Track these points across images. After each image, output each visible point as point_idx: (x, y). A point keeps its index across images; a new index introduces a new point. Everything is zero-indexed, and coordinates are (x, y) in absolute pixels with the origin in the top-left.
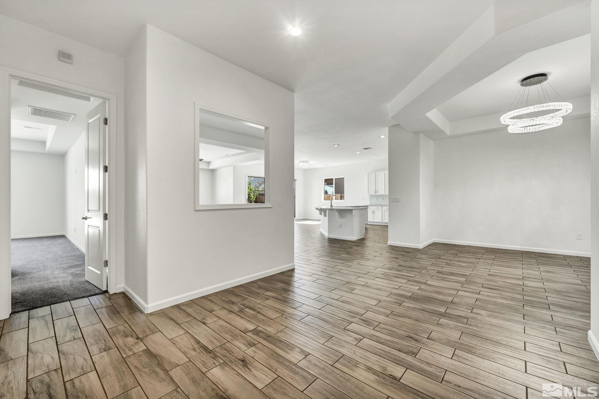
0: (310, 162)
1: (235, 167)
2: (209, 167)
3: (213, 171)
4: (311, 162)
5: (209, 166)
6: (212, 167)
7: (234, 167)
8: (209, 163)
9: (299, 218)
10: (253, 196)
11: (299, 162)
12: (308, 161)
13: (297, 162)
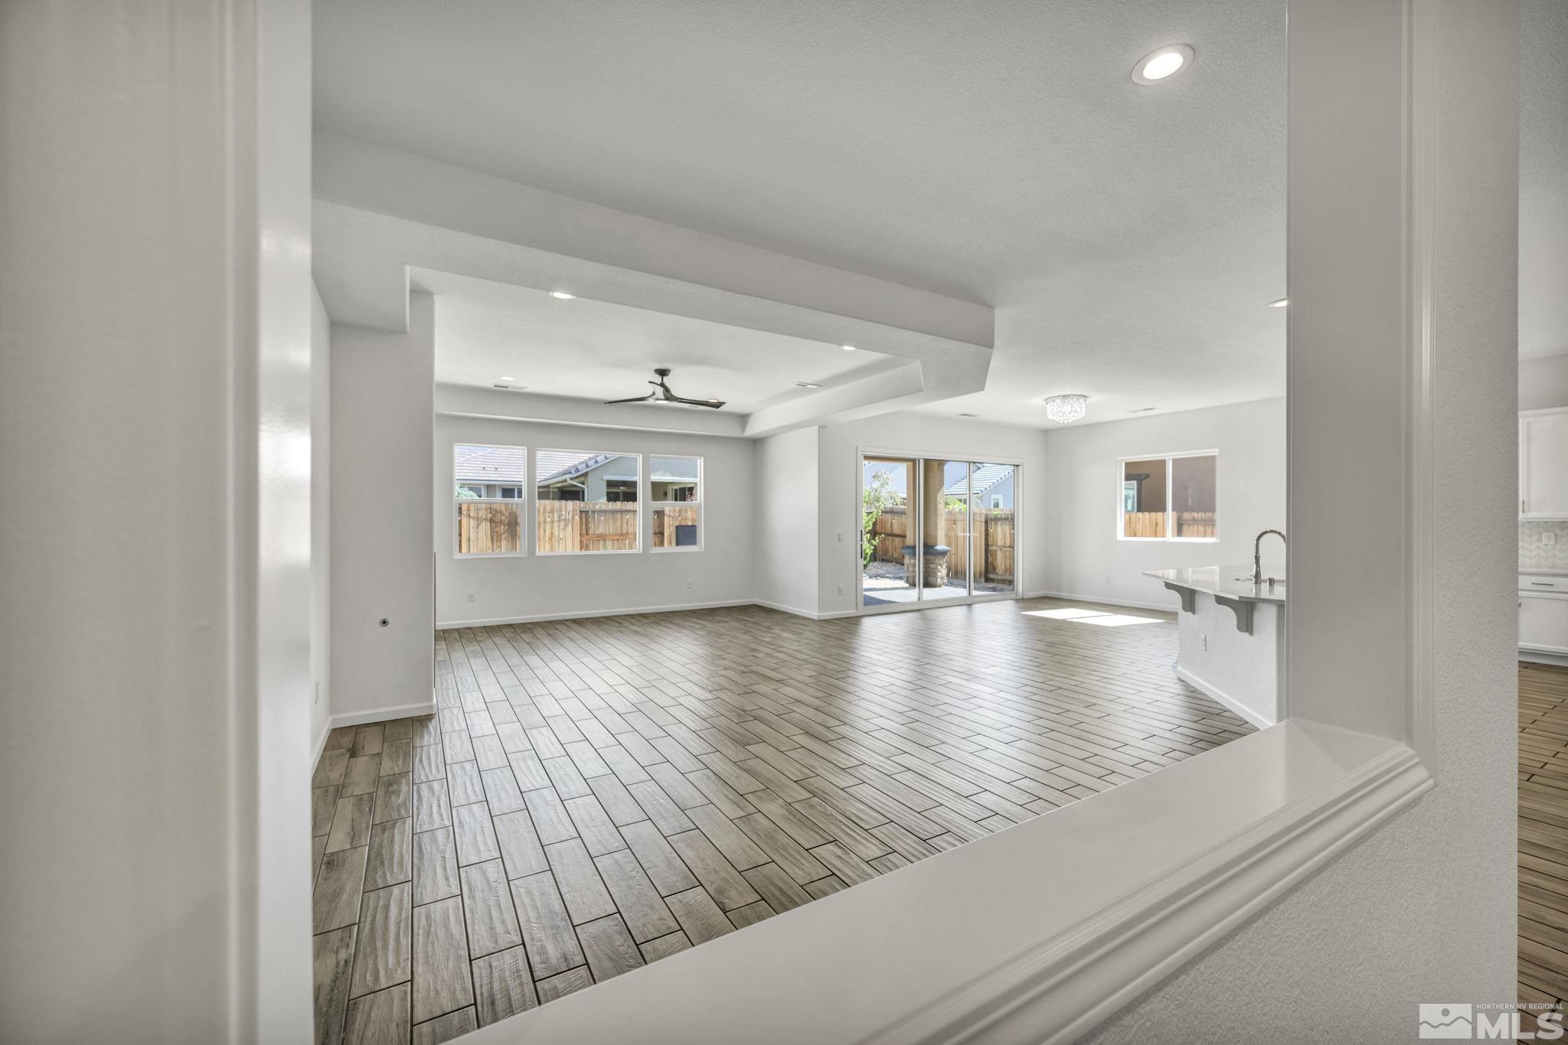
0: (1088, 400)
1: (824, 427)
2: (744, 431)
3: (757, 444)
4: (1095, 398)
5: (744, 429)
6: (753, 429)
7: (819, 426)
8: (743, 418)
9: (1030, 594)
10: (867, 516)
11: (1047, 399)
12: (1085, 396)
13: (1038, 401)
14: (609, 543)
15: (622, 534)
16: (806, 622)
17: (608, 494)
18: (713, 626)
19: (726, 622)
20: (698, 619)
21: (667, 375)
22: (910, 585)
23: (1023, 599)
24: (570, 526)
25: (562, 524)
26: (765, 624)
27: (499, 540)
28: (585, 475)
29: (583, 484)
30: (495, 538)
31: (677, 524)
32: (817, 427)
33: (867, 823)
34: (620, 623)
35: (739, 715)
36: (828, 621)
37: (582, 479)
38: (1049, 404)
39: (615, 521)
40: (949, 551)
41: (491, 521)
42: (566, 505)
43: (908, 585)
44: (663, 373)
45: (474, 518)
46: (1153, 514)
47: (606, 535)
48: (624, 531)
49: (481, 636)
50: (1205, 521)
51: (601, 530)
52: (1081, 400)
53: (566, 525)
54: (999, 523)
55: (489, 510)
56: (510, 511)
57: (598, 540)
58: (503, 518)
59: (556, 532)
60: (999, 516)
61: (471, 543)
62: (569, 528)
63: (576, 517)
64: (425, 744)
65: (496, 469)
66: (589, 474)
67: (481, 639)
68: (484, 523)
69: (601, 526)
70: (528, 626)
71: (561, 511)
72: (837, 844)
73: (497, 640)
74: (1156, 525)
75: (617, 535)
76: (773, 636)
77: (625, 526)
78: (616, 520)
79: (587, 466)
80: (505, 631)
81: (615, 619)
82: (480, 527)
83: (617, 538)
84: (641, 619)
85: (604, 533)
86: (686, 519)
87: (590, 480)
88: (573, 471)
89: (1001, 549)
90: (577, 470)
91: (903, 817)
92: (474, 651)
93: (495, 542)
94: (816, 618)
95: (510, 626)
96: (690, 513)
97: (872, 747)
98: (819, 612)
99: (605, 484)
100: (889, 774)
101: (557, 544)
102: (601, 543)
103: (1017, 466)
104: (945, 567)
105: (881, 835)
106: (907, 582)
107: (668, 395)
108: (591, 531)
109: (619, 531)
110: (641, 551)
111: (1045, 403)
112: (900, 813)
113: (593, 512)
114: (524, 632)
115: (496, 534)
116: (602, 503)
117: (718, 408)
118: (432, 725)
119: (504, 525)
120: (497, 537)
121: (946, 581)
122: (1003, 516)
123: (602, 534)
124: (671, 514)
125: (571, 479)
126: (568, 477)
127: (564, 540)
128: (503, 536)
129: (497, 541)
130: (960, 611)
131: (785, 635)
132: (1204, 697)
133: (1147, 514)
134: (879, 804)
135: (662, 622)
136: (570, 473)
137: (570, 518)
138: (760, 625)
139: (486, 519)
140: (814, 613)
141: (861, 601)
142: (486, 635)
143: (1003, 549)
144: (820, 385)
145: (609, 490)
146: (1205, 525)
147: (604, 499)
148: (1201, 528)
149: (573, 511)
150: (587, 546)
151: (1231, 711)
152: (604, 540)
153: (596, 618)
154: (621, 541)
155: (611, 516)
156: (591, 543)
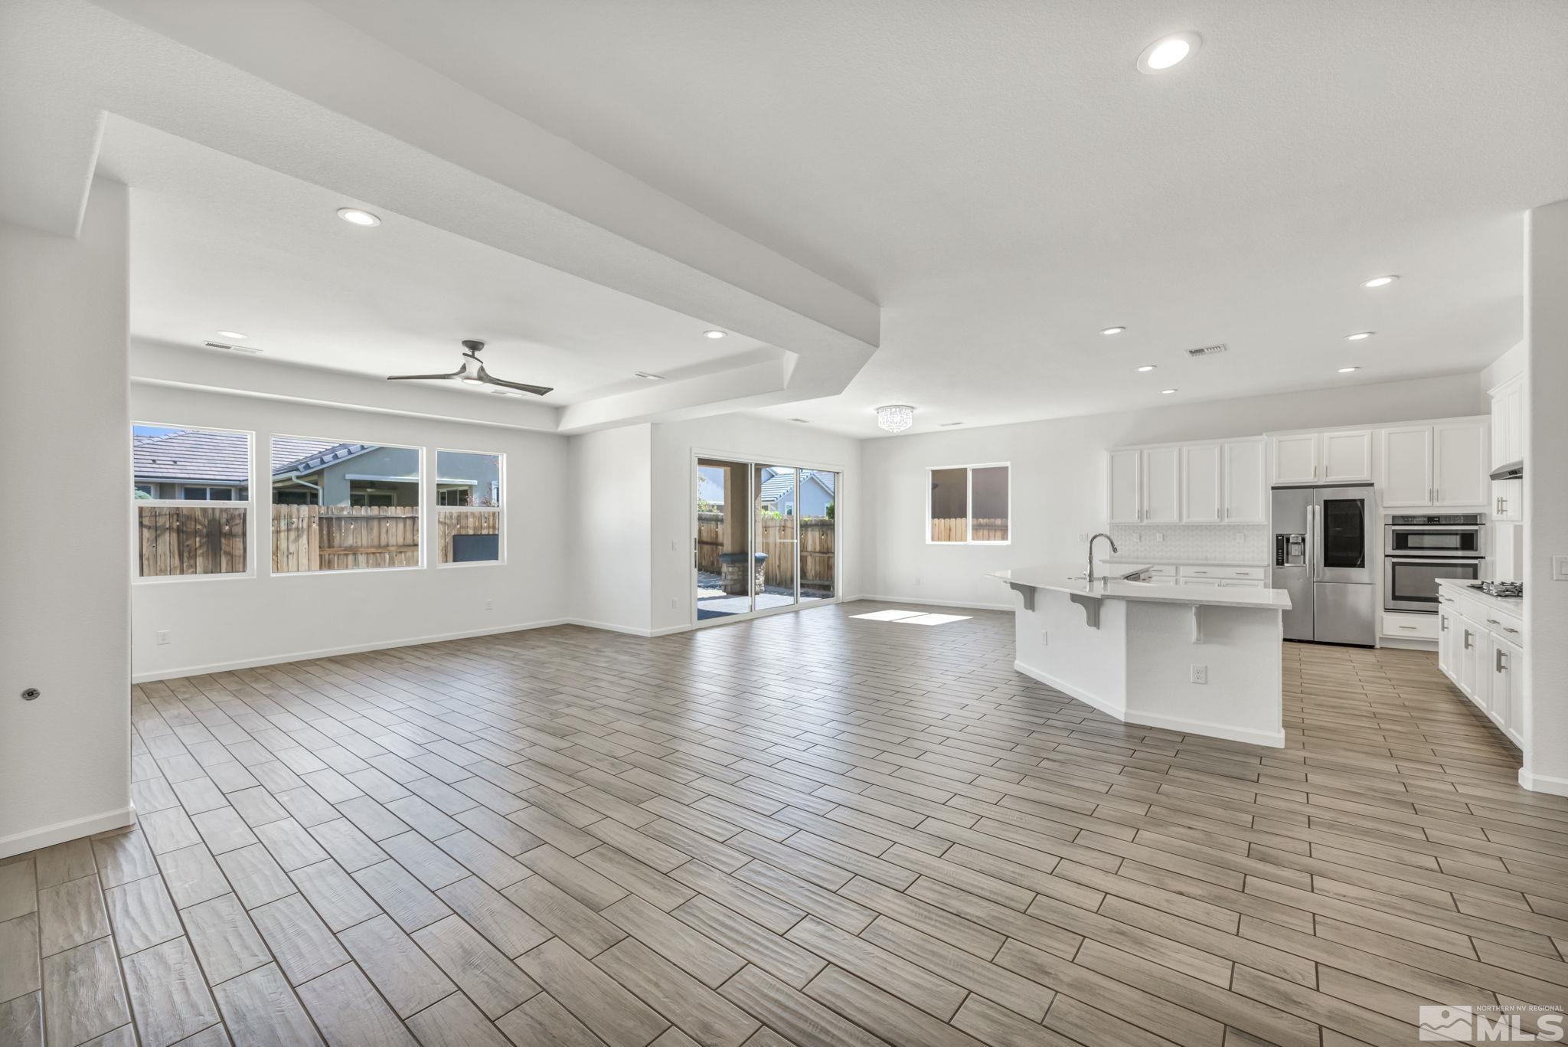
0: (915, 411)
1: (660, 424)
2: (558, 426)
3: (570, 441)
4: (921, 410)
5: (558, 423)
7: (652, 424)
8: (558, 410)
9: (852, 599)
11: (878, 409)
12: (912, 407)
13: (870, 410)
14: (362, 558)
15: (379, 546)
16: (640, 641)
17: (352, 496)
18: (527, 653)
19: (543, 647)
20: (505, 646)
21: (479, 350)
22: (727, 593)
23: (843, 603)
24: (305, 537)
25: (293, 535)
26: (593, 646)
27: (193, 556)
28: (320, 473)
29: (316, 484)
30: (186, 555)
31: (456, 533)
32: (649, 425)
33: (833, 883)
34: (401, 659)
35: (613, 765)
36: (664, 638)
37: (315, 478)
38: (880, 414)
39: (370, 530)
40: (766, 557)
41: (179, 531)
42: (298, 511)
43: (725, 594)
44: (474, 346)
45: (149, 528)
46: (947, 520)
47: (357, 547)
48: (383, 543)
49: (184, 693)
50: (989, 526)
51: (350, 541)
52: (909, 411)
53: (298, 537)
54: (810, 529)
55: (175, 517)
56: (210, 517)
57: (347, 555)
58: (199, 527)
59: (283, 544)
60: (809, 523)
61: (145, 562)
62: (304, 541)
63: (314, 525)
64: (126, 880)
65: (175, 462)
66: (326, 473)
67: (186, 696)
68: (167, 534)
69: (349, 536)
70: (260, 671)
71: (291, 517)
72: (812, 919)
73: (215, 696)
74: (950, 530)
75: (372, 547)
76: (607, 659)
77: (383, 536)
78: (372, 529)
79: (322, 462)
80: (221, 681)
81: (393, 653)
82: (160, 541)
83: (373, 550)
84: (426, 650)
85: (355, 545)
86: (467, 527)
87: (327, 478)
88: (301, 467)
89: (811, 555)
90: (308, 467)
91: (864, 866)
92: (178, 717)
93: (185, 559)
94: (649, 636)
95: (230, 673)
96: (471, 519)
97: (785, 783)
98: (652, 629)
99: (349, 483)
100: (821, 813)
101: (285, 559)
102: (351, 558)
103: (838, 473)
104: (762, 574)
105: (855, 895)
106: (725, 591)
107: (482, 374)
108: (337, 541)
109: (375, 543)
110: (425, 567)
111: (876, 412)
112: (859, 862)
113: (339, 519)
114: (257, 680)
115: (186, 549)
116: (345, 507)
117: (542, 394)
118: (133, 844)
119: (200, 536)
120: (189, 553)
121: (763, 588)
122: (813, 522)
123: (351, 546)
124: (447, 521)
125: (298, 477)
126: (293, 474)
127: (295, 556)
128: (199, 552)
129: (189, 558)
130: (789, 618)
131: (622, 657)
132: (1043, 687)
133: (942, 520)
134: (830, 854)
135: (459, 653)
136: (298, 470)
137: (305, 526)
138: (586, 647)
139: (170, 529)
140: (646, 631)
141: (695, 615)
142: (193, 689)
143: (813, 554)
144: (661, 377)
145: (354, 493)
146: (989, 530)
147: (347, 503)
148: (986, 532)
149: (310, 518)
150: (329, 562)
151: (1076, 699)
152: (355, 554)
153: (362, 654)
154: (378, 555)
155: (364, 524)
156: (336, 558)
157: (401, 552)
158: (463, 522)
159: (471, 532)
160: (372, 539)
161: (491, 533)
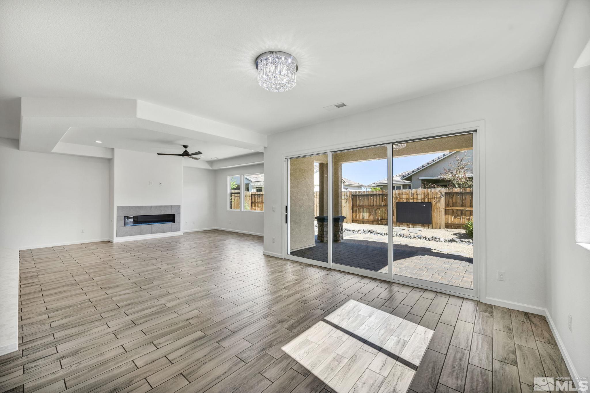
14: (365, 210)
15: (371, 206)
31: (397, 201)
44: (186, 147)
48: (372, 204)
62: (348, 203)
75: (369, 206)
78: (368, 199)
85: (363, 205)
86: (403, 198)
96: (405, 195)
101: (343, 209)
102: (362, 209)
109: (370, 204)
123: (362, 205)
137: (348, 198)
152: (363, 208)
154: (370, 209)
155: (366, 197)
156: (358, 209)
157: (378, 208)
158: (401, 196)
159: (405, 201)
160: (368, 203)
161: (415, 201)
